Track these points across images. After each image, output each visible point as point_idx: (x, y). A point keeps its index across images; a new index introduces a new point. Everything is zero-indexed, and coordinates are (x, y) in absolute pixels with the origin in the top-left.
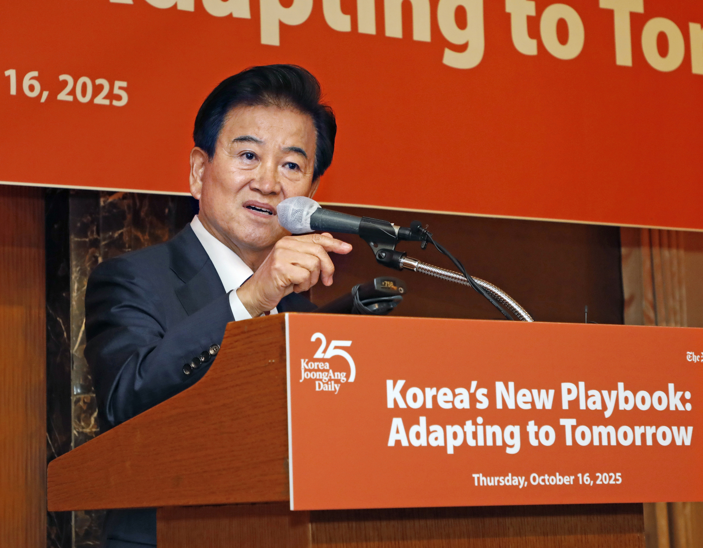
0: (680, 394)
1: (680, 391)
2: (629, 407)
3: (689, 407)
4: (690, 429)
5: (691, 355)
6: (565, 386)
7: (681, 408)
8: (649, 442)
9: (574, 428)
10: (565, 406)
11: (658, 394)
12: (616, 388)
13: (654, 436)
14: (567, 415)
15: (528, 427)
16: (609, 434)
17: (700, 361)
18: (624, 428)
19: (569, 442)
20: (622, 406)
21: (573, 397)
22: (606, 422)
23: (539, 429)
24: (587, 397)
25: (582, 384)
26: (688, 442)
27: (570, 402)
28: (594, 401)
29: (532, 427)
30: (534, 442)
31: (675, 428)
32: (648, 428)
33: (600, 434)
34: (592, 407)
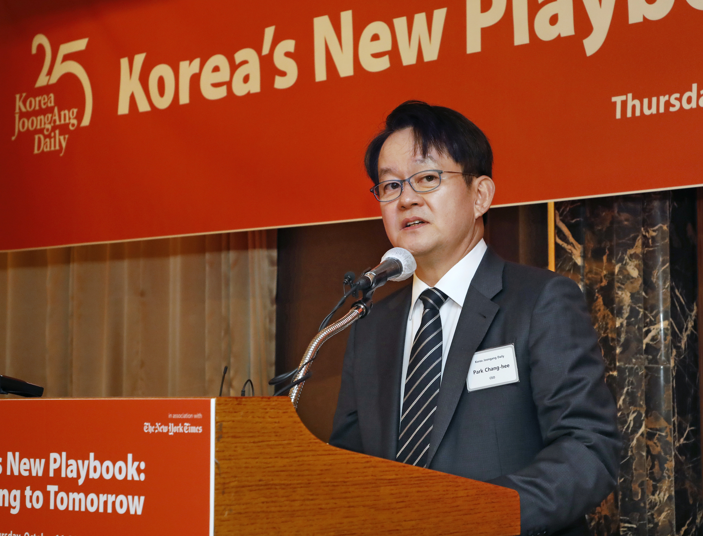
0: (136, 464)
1: (137, 461)
2: (96, 476)
3: (143, 477)
4: (142, 498)
5: (148, 426)
6: (53, 455)
7: (136, 478)
8: (110, 510)
9: (56, 493)
10: (51, 474)
11: (120, 463)
12: (88, 458)
13: (114, 503)
14: (52, 482)
15: (26, 491)
16: (80, 500)
17: (154, 432)
18: (92, 496)
19: (52, 507)
20: (92, 475)
21: (57, 466)
22: (78, 490)
23: (33, 493)
24: (67, 466)
25: (64, 454)
26: (139, 512)
27: (55, 470)
28: (72, 469)
29: (28, 492)
30: (29, 505)
31: (130, 497)
32: (109, 496)
33: (74, 500)
34: (70, 475)
